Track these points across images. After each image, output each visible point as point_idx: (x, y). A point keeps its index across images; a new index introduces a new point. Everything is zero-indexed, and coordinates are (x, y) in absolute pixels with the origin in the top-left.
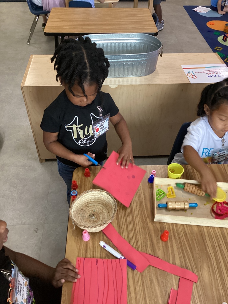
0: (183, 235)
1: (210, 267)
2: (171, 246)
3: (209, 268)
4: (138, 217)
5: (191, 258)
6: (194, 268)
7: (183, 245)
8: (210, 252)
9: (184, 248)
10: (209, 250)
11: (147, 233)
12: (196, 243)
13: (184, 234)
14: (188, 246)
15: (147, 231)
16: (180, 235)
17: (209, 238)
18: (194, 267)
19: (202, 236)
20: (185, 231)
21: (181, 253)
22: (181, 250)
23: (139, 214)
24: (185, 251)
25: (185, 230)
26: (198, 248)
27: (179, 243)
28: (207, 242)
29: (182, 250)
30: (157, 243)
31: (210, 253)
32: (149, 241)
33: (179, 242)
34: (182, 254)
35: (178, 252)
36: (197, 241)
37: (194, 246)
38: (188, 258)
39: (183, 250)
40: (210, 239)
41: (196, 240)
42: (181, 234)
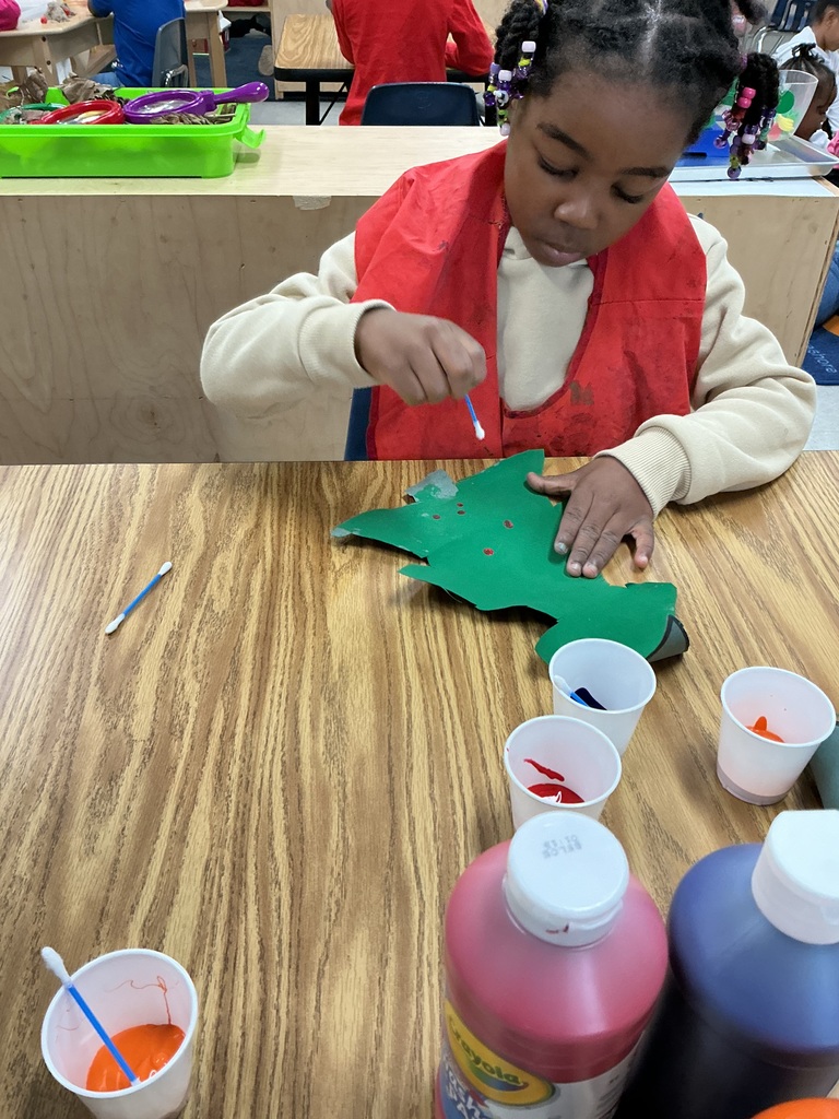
0: (278, 768)
1: (392, 954)
2: (173, 834)
3: (383, 962)
4: (42, 681)
5: (279, 900)
6: (280, 963)
7: (254, 823)
8: (415, 861)
9: (253, 842)
10: (414, 851)
11: (55, 764)
12: (343, 813)
13: (284, 763)
14: (287, 829)
15: (57, 756)
16: (259, 771)
17: (432, 781)
18: (286, 955)
19: (390, 772)
20: (297, 749)
21: (227, 873)
22: (234, 854)
23: (49, 669)
24: (251, 861)
25: (298, 743)
26: (345, 839)
27: (231, 815)
28: (409, 805)
29: (240, 854)
30: (95, 815)
31: (416, 869)
32: (43, 808)
33: (233, 807)
34: (226, 880)
35: (207, 868)
36: (350, 798)
37: (326, 824)
38: (257, 901)
39: (243, 855)
40: (436, 786)
41: (345, 797)
42: (262, 766)
